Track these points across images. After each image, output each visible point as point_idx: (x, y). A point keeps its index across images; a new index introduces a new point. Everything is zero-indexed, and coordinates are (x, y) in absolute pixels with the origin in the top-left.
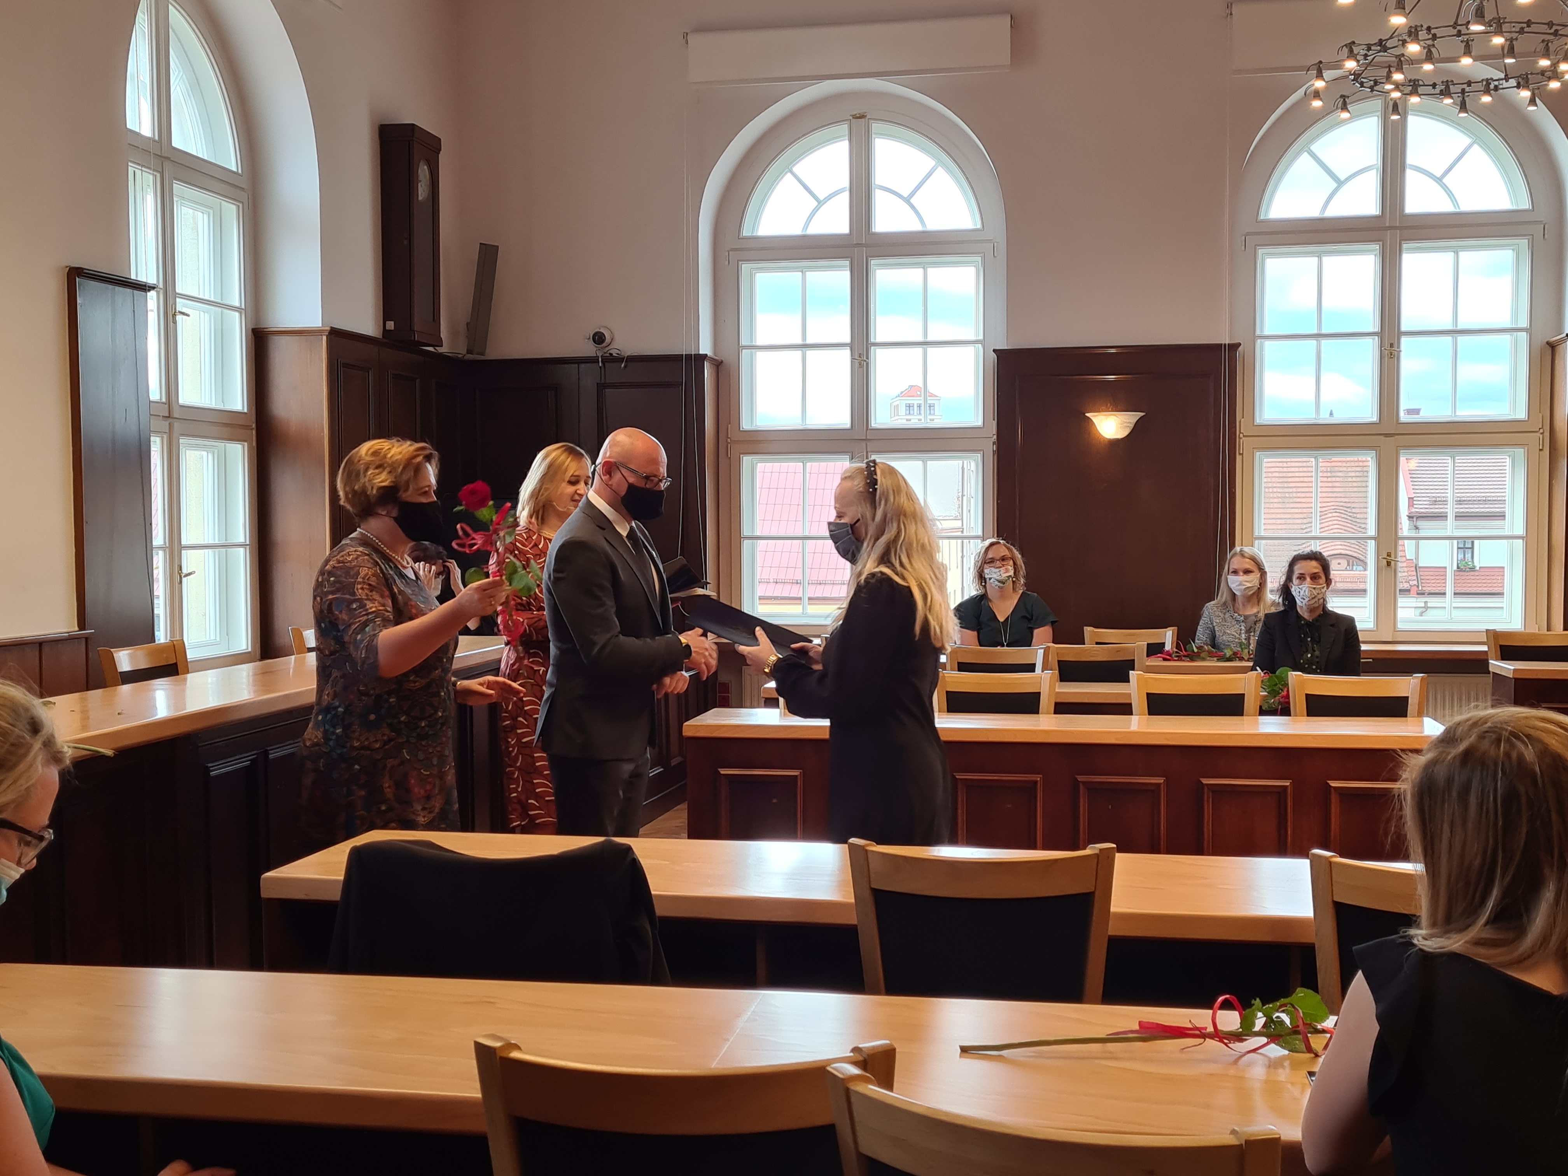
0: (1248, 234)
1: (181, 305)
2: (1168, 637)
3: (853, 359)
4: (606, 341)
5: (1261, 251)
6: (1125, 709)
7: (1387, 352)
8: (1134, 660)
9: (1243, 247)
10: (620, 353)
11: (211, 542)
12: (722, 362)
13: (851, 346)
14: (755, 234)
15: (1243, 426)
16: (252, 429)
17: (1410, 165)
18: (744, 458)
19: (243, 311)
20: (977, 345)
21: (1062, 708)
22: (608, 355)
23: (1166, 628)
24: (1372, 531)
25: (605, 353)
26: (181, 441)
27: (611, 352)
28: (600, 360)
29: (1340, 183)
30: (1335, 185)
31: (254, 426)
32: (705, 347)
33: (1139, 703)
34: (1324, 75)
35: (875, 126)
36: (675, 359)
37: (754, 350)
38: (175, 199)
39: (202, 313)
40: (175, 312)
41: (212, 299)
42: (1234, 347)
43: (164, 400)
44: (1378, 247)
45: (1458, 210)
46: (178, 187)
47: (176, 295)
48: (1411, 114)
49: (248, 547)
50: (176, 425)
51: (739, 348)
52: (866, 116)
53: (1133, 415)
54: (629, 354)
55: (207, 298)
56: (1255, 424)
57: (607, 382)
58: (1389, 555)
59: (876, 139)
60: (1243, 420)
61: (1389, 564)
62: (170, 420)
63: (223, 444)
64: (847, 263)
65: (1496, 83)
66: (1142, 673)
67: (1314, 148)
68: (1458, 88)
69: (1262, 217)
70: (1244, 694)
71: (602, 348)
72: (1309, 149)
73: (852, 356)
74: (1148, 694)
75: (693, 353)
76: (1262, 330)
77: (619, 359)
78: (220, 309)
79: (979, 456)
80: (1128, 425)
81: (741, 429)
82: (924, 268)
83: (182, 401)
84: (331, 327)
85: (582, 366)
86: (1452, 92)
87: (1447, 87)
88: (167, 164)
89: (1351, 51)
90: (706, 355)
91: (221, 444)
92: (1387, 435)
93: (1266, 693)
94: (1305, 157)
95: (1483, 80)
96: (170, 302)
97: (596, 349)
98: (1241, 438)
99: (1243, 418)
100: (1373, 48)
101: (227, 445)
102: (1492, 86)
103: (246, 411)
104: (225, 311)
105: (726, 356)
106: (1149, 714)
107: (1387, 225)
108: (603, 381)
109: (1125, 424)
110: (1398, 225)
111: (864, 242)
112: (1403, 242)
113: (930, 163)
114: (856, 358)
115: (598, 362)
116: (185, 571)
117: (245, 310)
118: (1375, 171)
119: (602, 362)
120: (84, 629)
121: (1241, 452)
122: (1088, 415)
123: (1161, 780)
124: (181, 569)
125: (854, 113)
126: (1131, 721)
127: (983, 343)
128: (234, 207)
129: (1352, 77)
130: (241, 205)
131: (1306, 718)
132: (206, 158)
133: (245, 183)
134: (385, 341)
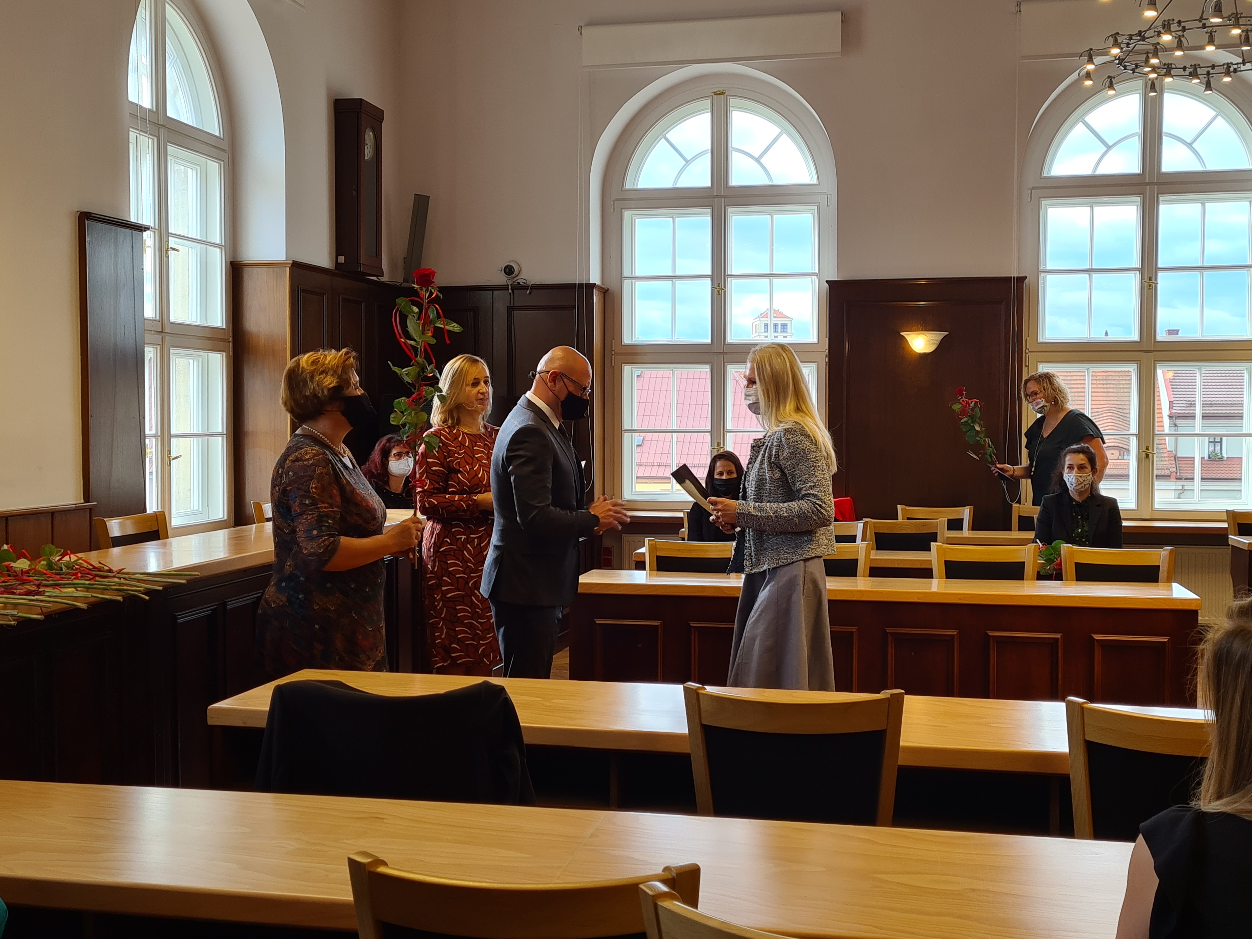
0: (1034, 188)
1: (172, 242)
2: (966, 514)
3: (713, 288)
4: (515, 273)
5: (1044, 202)
6: (926, 573)
7: (1146, 283)
8: (937, 533)
9: (1030, 199)
10: (525, 282)
11: (195, 432)
12: (608, 290)
13: (712, 277)
14: (635, 188)
15: (1028, 343)
16: (229, 342)
17: (1166, 133)
18: (625, 367)
19: (223, 248)
20: (813, 277)
21: (876, 572)
22: (516, 284)
23: (964, 507)
24: (1134, 429)
25: (514, 282)
26: (171, 351)
27: (518, 281)
28: (510, 287)
29: (1109, 147)
30: (1105, 149)
31: (231, 339)
32: (595, 278)
33: (938, 568)
34: (1094, 61)
35: (732, 101)
36: (571, 287)
37: (634, 281)
38: (168, 157)
39: (190, 249)
40: (168, 248)
41: (198, 238)
42: (1022, 279)
43: (158, 318)
44: (1139, 200)
45: (1204, 169)
46: (171, 149)
47: (168, 234)
48: (1166, 92)
49: (225, 436)
50: (168, 338)
51: (621, 278)
52: (725, 93)
53: (938, 334)
54: (533, 283)
55: (194, 237)
56: (1039, 342)
57: (516, 305)
58: (1147, 449)
59: (733, 112)
60: (1028, 338)
61: (1147, 456)
62: (163, 334)
63: (206, 354)
64: (709, 210)
65: (1235, 66)
66: (941, 544)
67: (1089, 118)
68: (1204, 71)
69: (1045, 174)
70: (1024, 562)
71: (511, 278)
72: (1084, 119)
73: (712, 285)
74: (945, 561)
75: (584, 282)
76: (1045, 265)
77: (525, 287)
78: (204, 246)
79: (814, 366)
80: (935, 342)
81: (623, 344)
82: (770, 215)
83: (173, 319)
84: (293, 261)
85: (496, 292)
86: (1199, 73)
87: (1195, 69)
88: (163, 131)
89: (1116, 40)
90: (595, 284)
91: (204, 354)
92: (1146, 352)
93: (1043, 561)
94: (1080, 127)
95: (1224, 64)
96: (165, 239)
97: (506, 279)
99: (1029, 336)
100: (1134, 38)
101: (210, 354)
102: (1232, 69)
103: (224, 327)
104: (209, 247)
105: (611, 285)
106: (947, 578)
107: (1147, 181)
108: (512, 305)
109: (932, 342)
110: (1155, 181)
111: (722, 194)
112: (1160, 195)
113: (776, 130)
114: (716, 287)
115: (508, 289)
116: (173, 455)
117: (225, 246)
118: (1137, 137)
119: (511, 289)
120: (89, 502)
121: (1027, 364)
122: (902, 333)
123: (954, 632)
124: (170, 454)
125: (715, 91)
126: (931, 583)
127: (817, 275)
128: (217, 165)
129: (1117, 62)
130: (222, 163)
131: (1075, 582)
132: (195, 126)
133: (225, 146)
134: (337, 271)
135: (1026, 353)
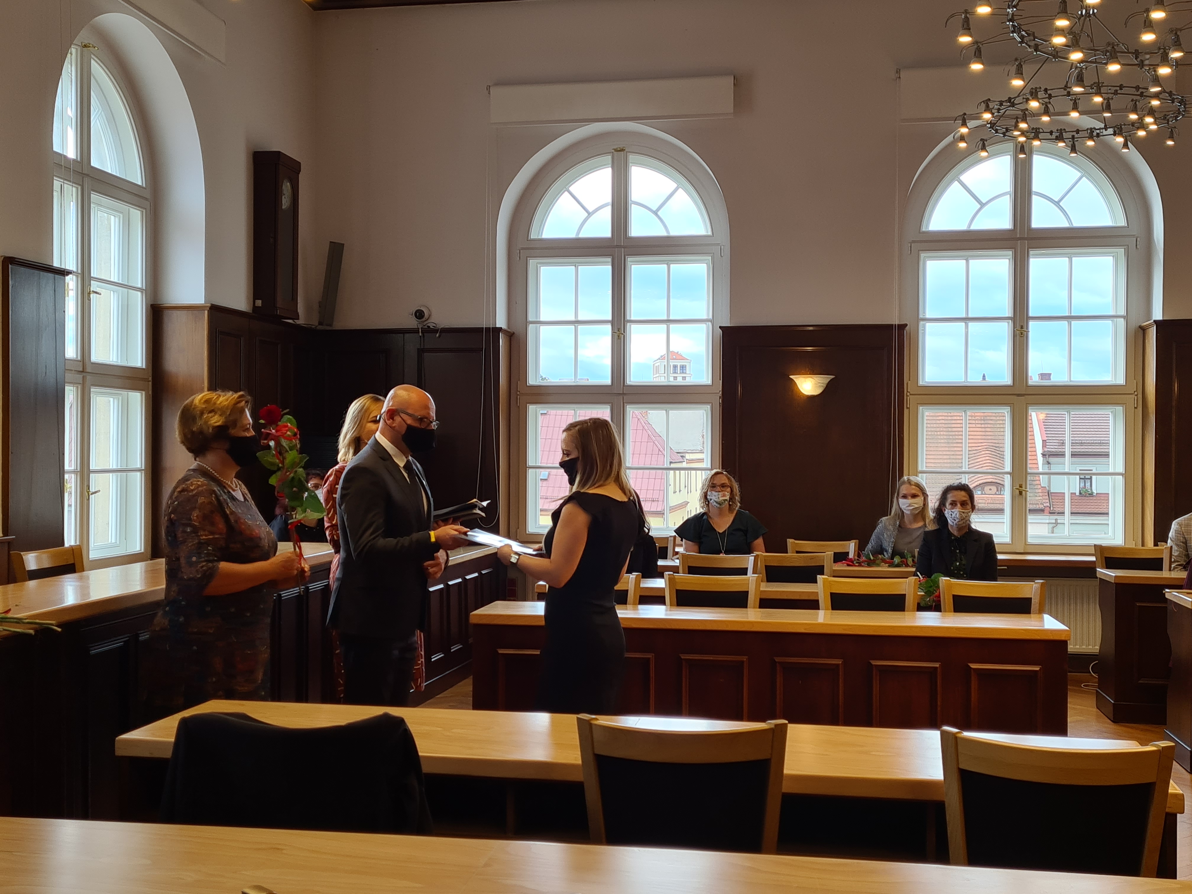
0: (914, 242)
1: (94, 286)
2: (851, 547)
3: (613, 332)
4: (425, 316)
5: (923, 255)
6: (812, 604)
7: (1018, 331)
8: (823, 566)
9: (910, 251)
10: (435, 325)
11: (115, 467)
12: (514, 333)
13: (612, 322)
14: (540, 237)
15: (909, 387)
16: (149, 381)
17: (1034, 192)
18: (530, 406)
19: (144, 291)
20: (707, 323)
21: (766, 603)
22: (426, 327)
23: (850, 541)
24: (1008, 468)
25: (424, 326)
26: (92, 390)
27: (429, 325)
28: (420, 330)
29: (982, 205)
30: (979, 206)
31: (150, 379)
32: (501, 322)
33: (824, 600)
34: (967, 123)
35: (631, 157)
36: (478, 331)
37: (538, 325)
38: (92, 205)
39: (112, 292)
40: (90, 291)
41: (120, 282)
42: (902, 327)
43: (79, 358)
44: (1011, 254)
45: (1071, 226)
46: (94, 197)
47: (90, 278)
48: (1036, 154)
49: (143, 471)
50: (88, 377)
51: (526, 323)
52: (625, 150)
53: (825, 377)
54: (442, 327)
55: (116, 281)
56: (919, 385)
57: (426, 347)
58: (1021, 486)
59: (632, 167)
60: (909, 382)
61: (1020, 492)
62: (84, 374)
63: (126, 393)
64: (609, 260)
65: (1098, 131)
66: (827, 577)
67: (964, 178)
68: (1069, 135)
69: (924, 229)
70: (905, 595)
71: (422, 321)
72: (959, 178)
73: (612, 330)
74: (831, 594)
75: (491, 327)
76: (924, 313)
77: (435, 331)
78: (126, 290)
79: (709, 407)
80: (822, 385)
81: (528, 384)
82: (667, 264)
83: (94, 359)
84: (212, 304)
85: (407, 335)
86: (1064, 138)
87: (1061, 134)
88: (86, 179)
89: (987, 106)
90: (501, 328)
91: (124, 393)
92: (1018, 395)
93: (923, 593)
94: (956, 185)
95: (1088, 129)
96: (87, 283)
97: (417, 322)
98: (908, 396)
99: (910, 380)
100: (1004, 104)
101: (130, 393)
102: (1095, 134)
103: (144, 367)
104: (130, 291)
105: (517, 329)
106: (833, 609)
107: (1018, 236)
108: (422, 347)
109: (819, 385)
110: (1026, 236)
111: (622, 244)
112: (1030, 250)
113: (673, 185)
114: (616, 332)
115: (419, 333)
116: (92, 489)
117: (146, 290)
118: (1009, 196)
119: (422, 332)
120: (7, 536)
121: (908, 406)
122: (791, 377)
123: (839, 662)
124: (89, 489)
125: (615, 147)
126: (818, 614)
127: (712, 321)
128: (139, 213)
129: (989, 126)
130: (144, 211)
131: (953, 613)
132: (118, 175)
133: (147, 194)
134: (254, 315)
135: (907, 396)
